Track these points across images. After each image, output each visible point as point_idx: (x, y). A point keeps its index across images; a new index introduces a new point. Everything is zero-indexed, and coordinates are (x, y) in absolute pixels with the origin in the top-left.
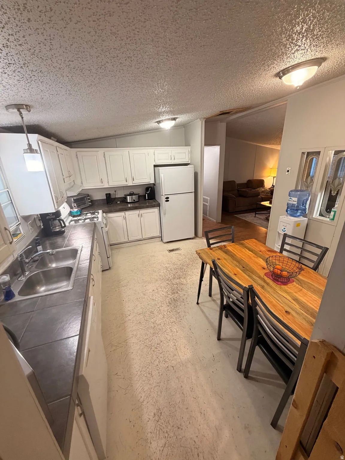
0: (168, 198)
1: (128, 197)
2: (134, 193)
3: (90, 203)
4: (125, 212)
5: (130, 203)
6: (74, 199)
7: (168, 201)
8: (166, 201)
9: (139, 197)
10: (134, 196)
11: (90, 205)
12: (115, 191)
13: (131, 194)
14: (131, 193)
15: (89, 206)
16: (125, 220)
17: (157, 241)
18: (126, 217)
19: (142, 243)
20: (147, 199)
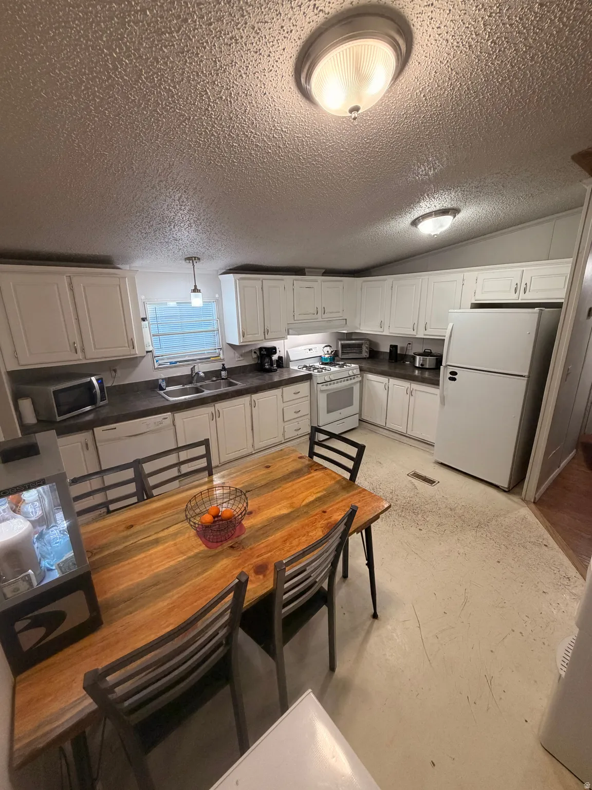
0: (455, 373)
1: (418, 357)
2: (431, 352)
5: (419, 368)
6: (341, 343)
7: (454, 379)
8: (451, 379)
12: (410, 344)
13: (425, 354)
14: (426, 351)
16: (386, 391)
18: (388, 387)
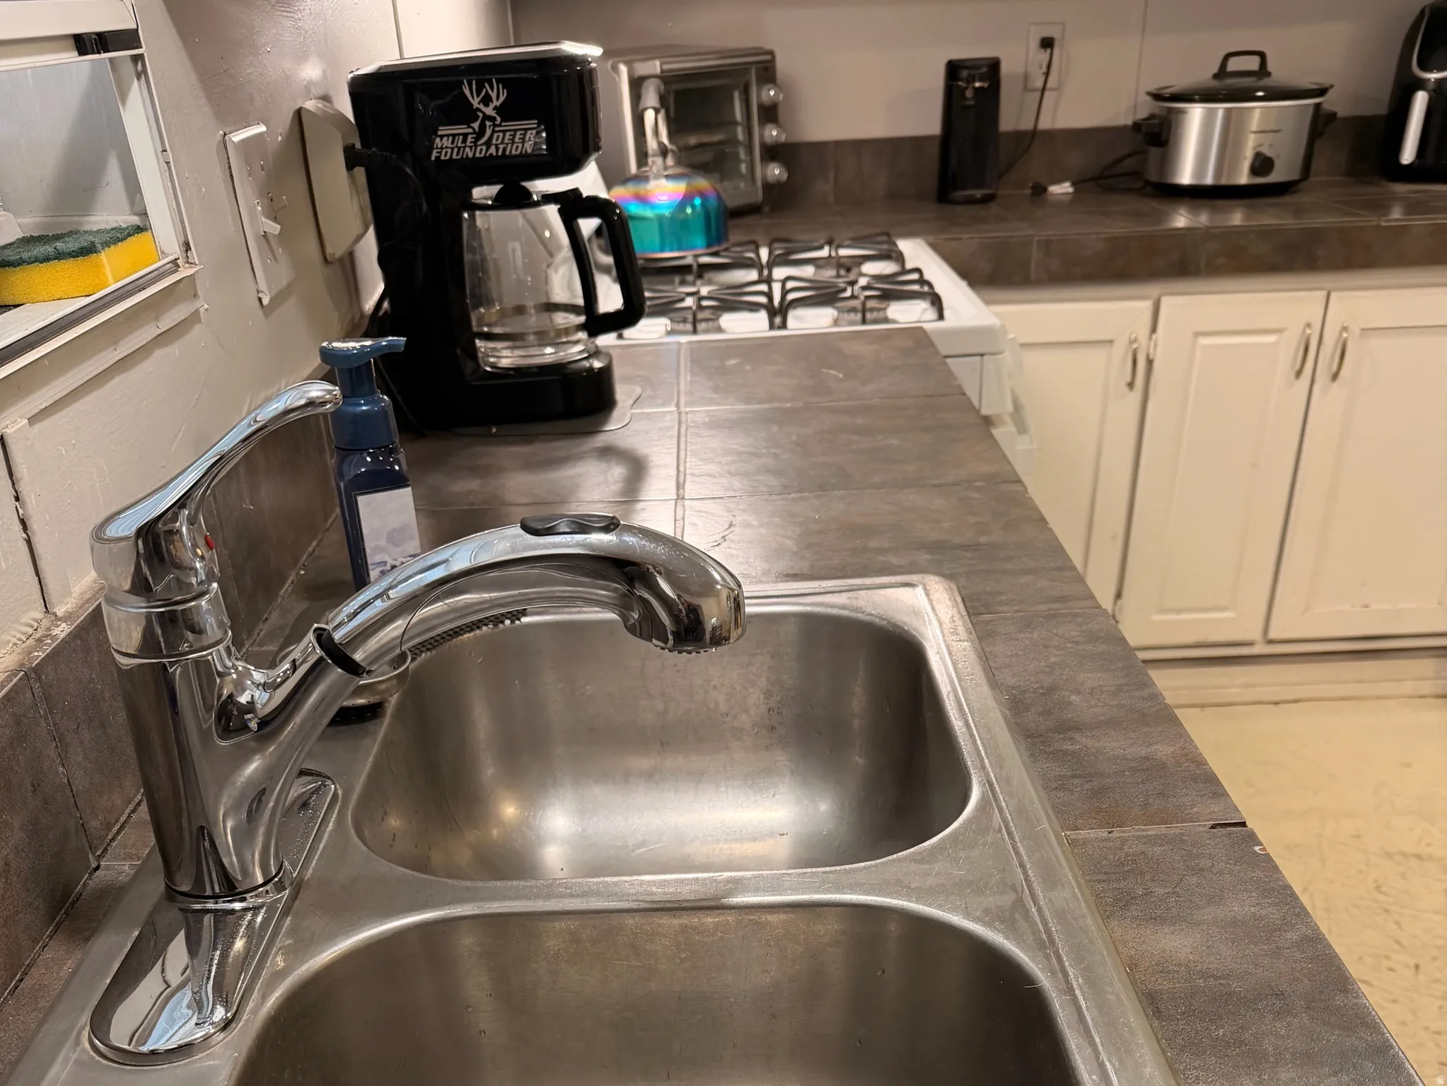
1: (1193, 118)
2: (1264, 70)
3: (776, 171)
4: (1153, 289)
5: (1196, 194)
9: (1321, 123)
10: (1257, 112)
11: (769, 187)
12: (1047, 43)
13: (1234, 86)
15: (759, 196)
16: (1137, 395)
17: (1408, 687)
18: (1150, 362)
19: (1234, 693)
20: (1408, 155)
